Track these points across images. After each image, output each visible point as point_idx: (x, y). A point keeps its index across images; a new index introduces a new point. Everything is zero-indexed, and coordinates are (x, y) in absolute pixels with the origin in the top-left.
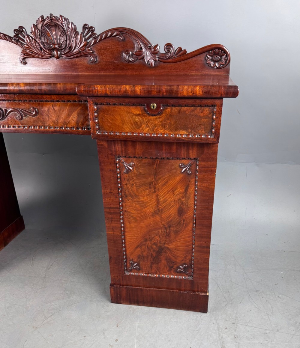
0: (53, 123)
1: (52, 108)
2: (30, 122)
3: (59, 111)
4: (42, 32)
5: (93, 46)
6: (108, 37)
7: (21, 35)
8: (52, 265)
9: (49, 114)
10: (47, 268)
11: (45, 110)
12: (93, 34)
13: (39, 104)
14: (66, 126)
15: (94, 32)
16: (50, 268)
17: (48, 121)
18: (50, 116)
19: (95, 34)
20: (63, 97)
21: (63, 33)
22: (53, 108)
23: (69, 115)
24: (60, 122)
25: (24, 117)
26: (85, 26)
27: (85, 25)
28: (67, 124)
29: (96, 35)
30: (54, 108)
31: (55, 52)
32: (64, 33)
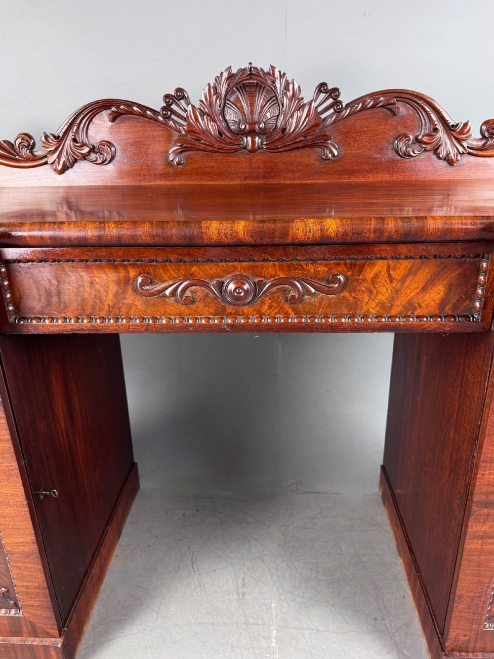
0: (378, 308)
1: (386, 275)
2: (319, 308)
3: (403, 280)
4: (228, 100)
5: (333, 126)
6: (368, 108)
7: (178, 106)
8: (244, 586)
9: (374, 287)
10: (238, 594)
11: (364, 280)
12: (337, 102)
13: (352, 266)
14: (413, 313)
15: (339, 99)
16: (244, 594)
17: (367, 303)
18: (375, 292)
19: (340, 102)
20: (425, 247)
21: (274, 101)
22: (390, 275)
23: (424, 289)
24: (399, 304)
25: (307, 296)
26: (322, 88)
27: (323, 85)
28: (415, 309)
29: (344, 105)
30: (392, 272)
31: (249, 138)
32: (276, 101)
